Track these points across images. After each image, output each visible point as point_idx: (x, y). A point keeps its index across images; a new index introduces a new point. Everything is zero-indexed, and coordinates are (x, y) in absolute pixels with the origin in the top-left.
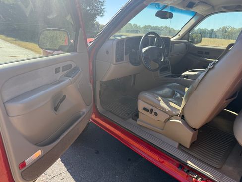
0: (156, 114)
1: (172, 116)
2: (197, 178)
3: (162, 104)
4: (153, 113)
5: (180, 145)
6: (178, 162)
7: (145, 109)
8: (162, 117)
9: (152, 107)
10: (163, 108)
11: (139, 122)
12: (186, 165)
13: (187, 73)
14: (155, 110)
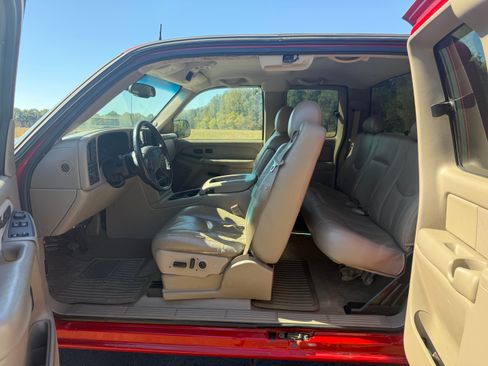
0: (203, 265)
1: (233, 258)
2: (302, 339)
3: (211, 242)
4: (196, 266)
5: (253, 301)
6: (265, 331)
7: (178, 264)
8: (215, 266)
9: (191, 256)
10: (215, 250)
11: (167, 296)
12: (280, 327)
13: (207, 185)
14: (200, 258)
